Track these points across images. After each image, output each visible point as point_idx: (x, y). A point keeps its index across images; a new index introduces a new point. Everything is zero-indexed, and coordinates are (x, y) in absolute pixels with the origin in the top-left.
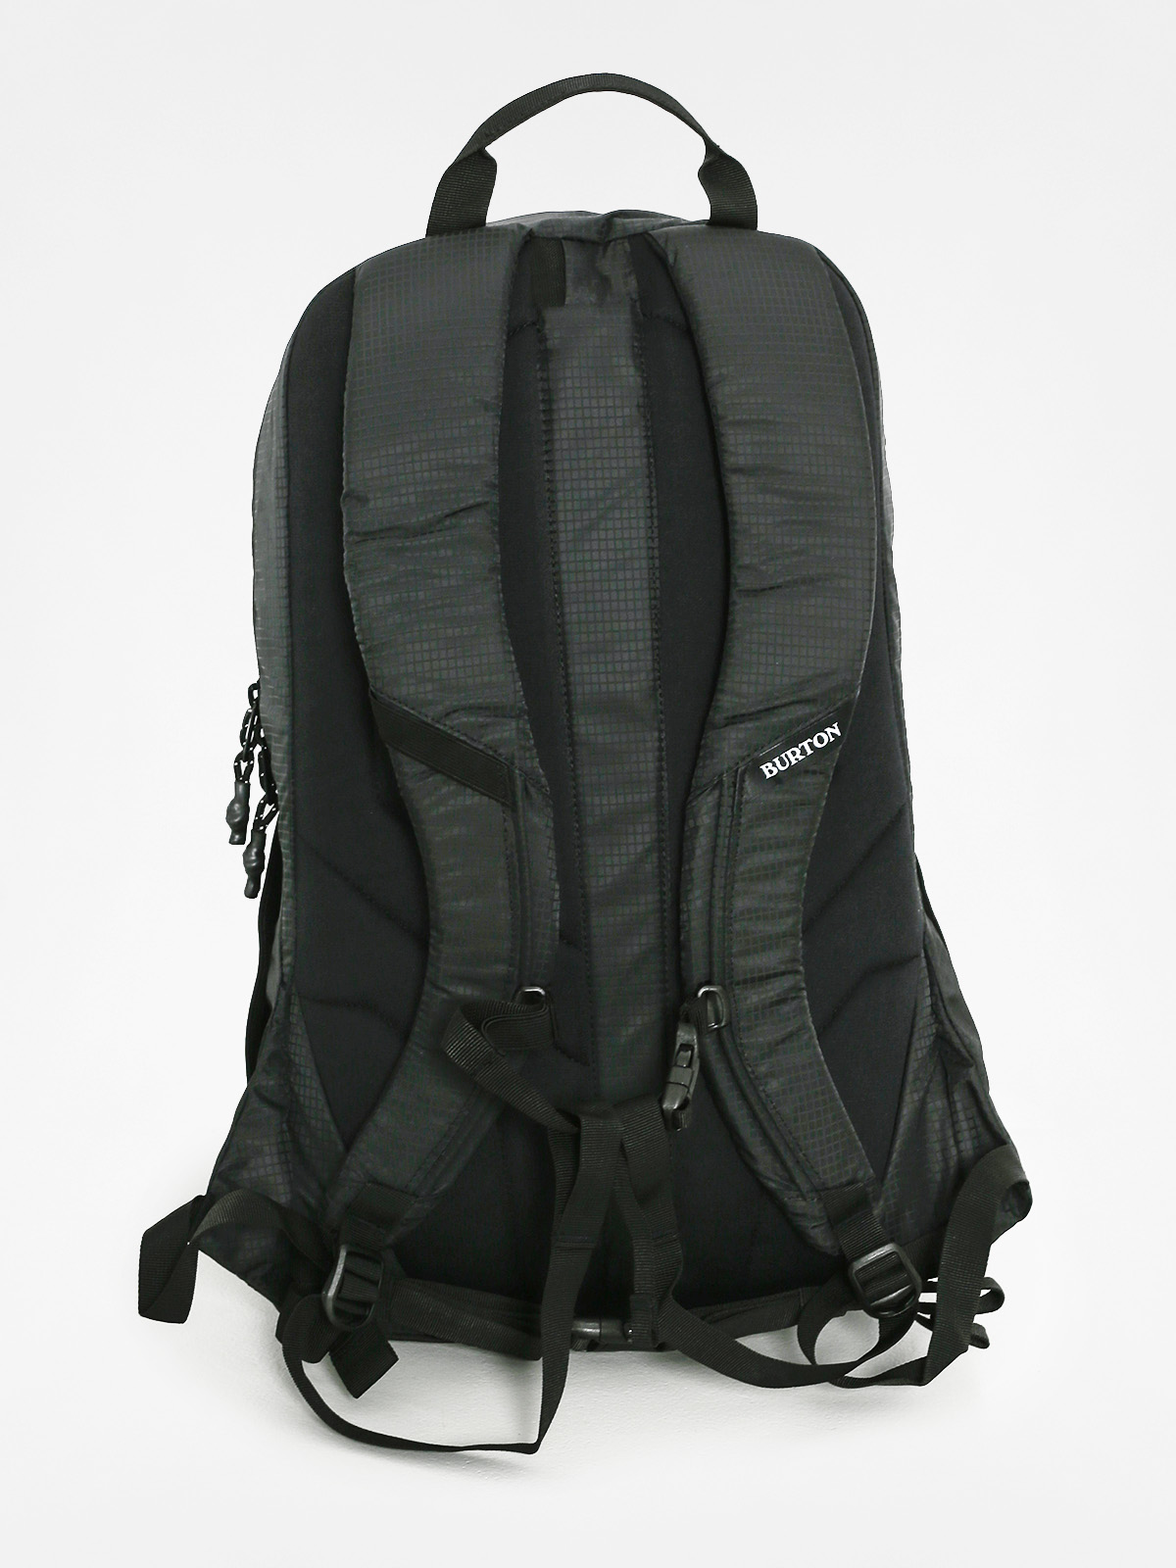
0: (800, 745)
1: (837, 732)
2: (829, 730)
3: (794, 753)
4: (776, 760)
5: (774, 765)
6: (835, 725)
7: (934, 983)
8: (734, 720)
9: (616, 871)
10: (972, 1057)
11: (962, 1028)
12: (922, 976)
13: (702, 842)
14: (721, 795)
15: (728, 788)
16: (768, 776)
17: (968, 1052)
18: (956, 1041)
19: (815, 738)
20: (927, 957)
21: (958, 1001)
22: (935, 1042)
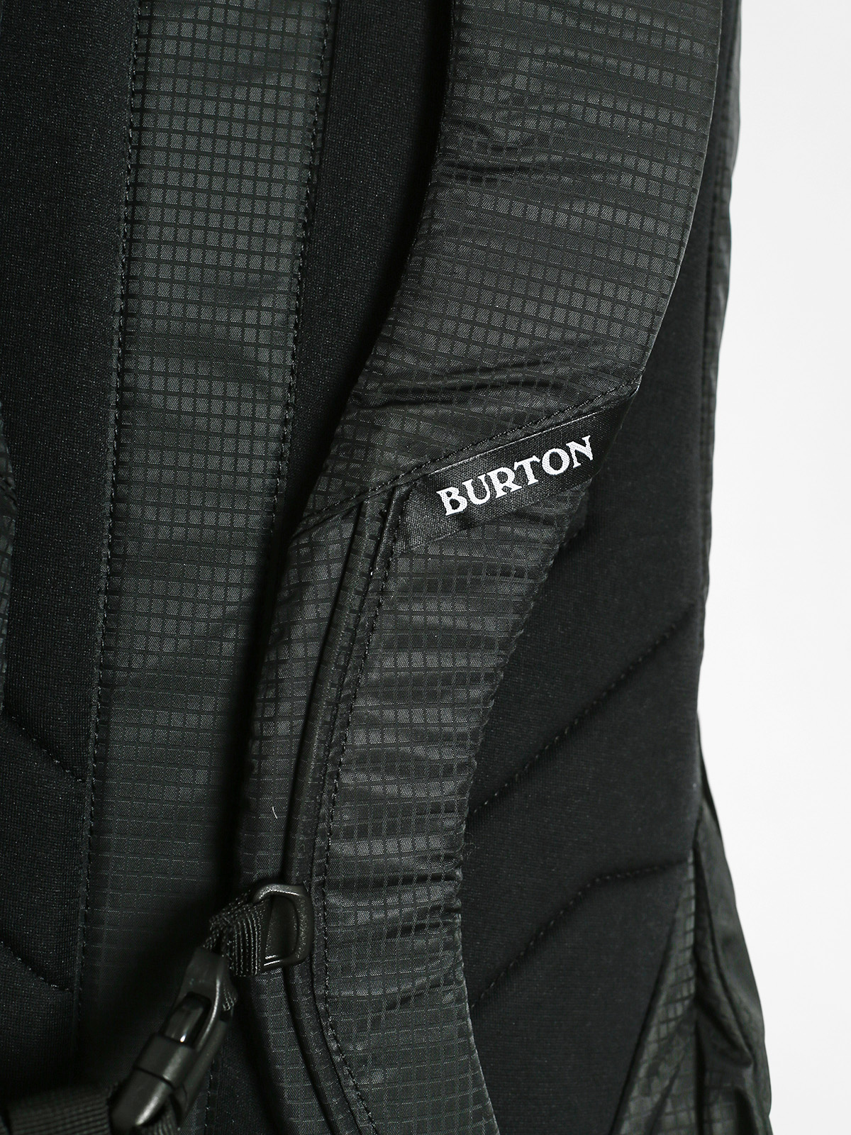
0: (517, 465)
1: (587, 451)
2: (573, 446)
3: (503, 478)
4: (468, 484)
5: (463, 492)
6: (586, 439)
7: (703, 911)
8: (401, 399)
9: (168, 647)
10: (750, 1047)
11: (740, 995)
12: (685, 895)
13: (313, 612)
14: (356, 532)
15: (373, 519)
16: (450, 511)
17: (745, 1037)
18: (727, 1011)
19: (547, 456)
20: (697, 864)
21: (735, 943)
22: (690, 1009)
